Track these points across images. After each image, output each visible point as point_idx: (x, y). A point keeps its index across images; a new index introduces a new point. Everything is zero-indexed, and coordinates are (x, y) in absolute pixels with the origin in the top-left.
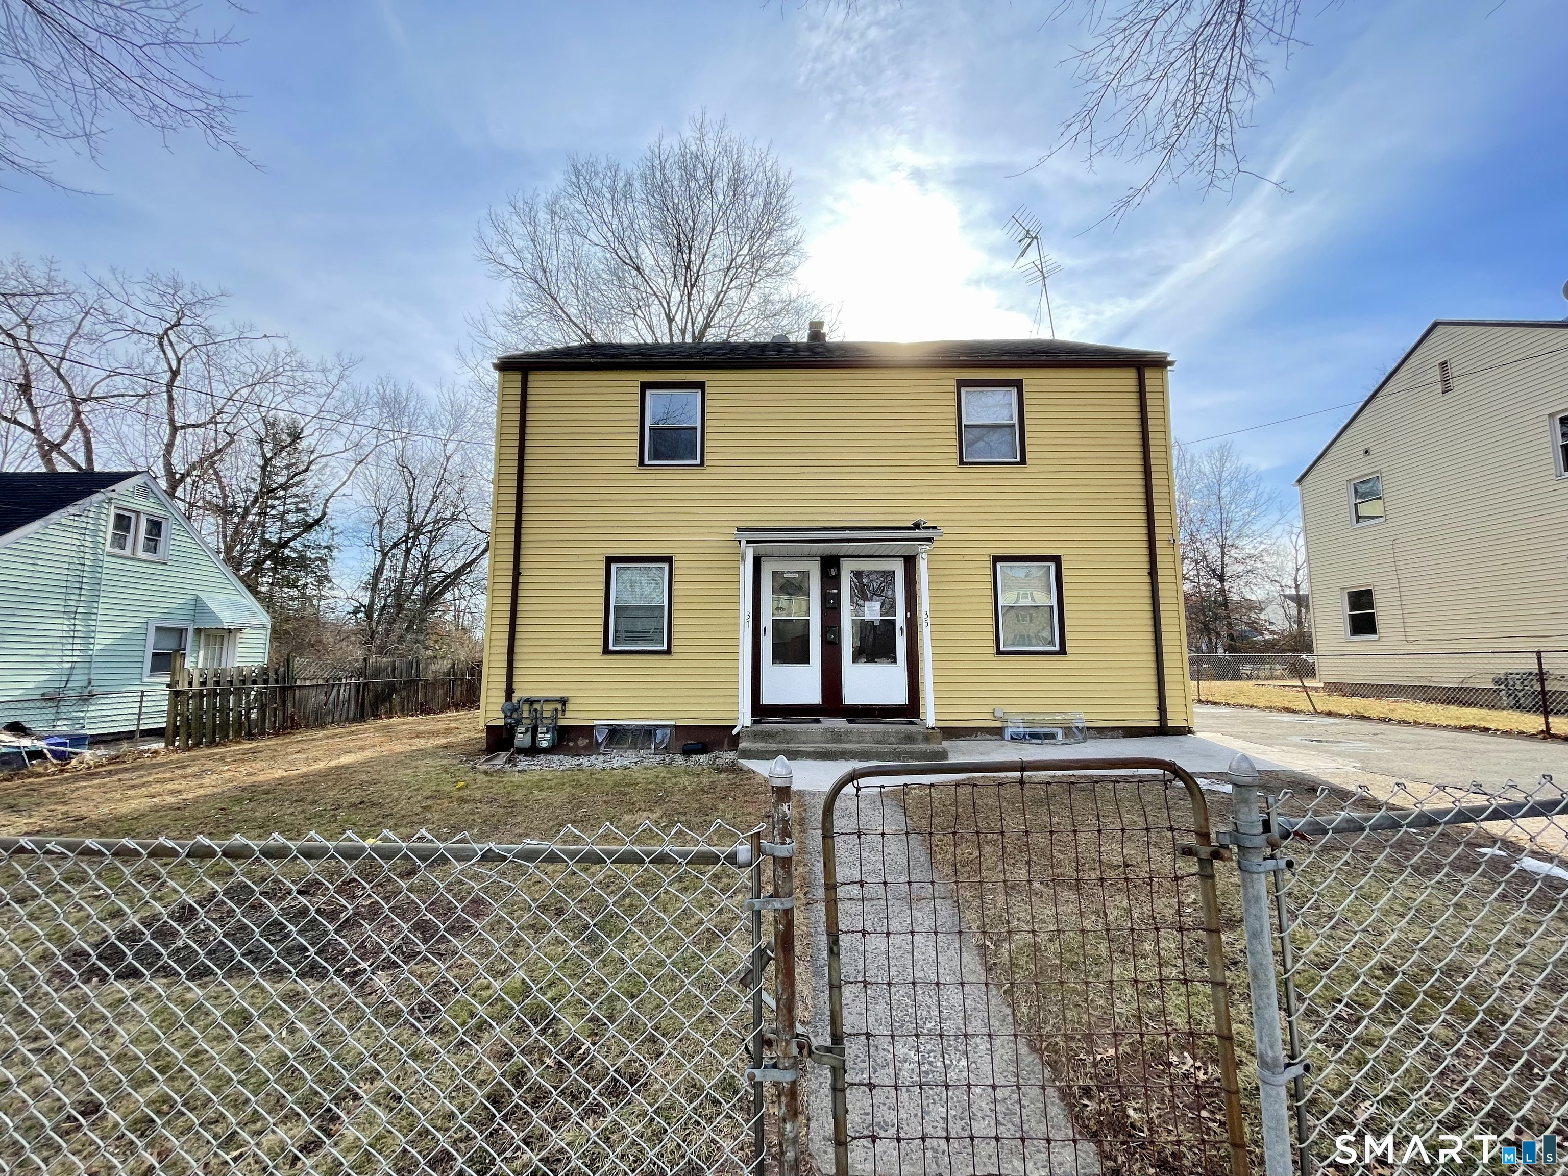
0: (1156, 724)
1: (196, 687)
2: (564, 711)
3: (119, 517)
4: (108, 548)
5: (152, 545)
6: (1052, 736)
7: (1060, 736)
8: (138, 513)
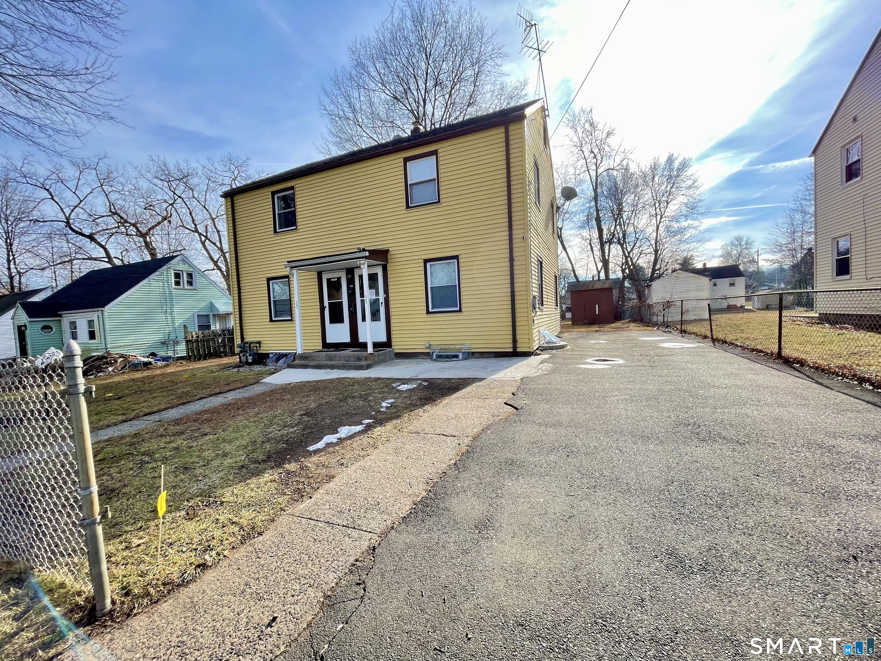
0: (511, 350)
1: (195, 338)
2: (260, 347)
3: (175, 274)
4: (174, 286)
5: (190, 283)
6: (456, 356)
7: (461, 357)
8: (182, 271)
